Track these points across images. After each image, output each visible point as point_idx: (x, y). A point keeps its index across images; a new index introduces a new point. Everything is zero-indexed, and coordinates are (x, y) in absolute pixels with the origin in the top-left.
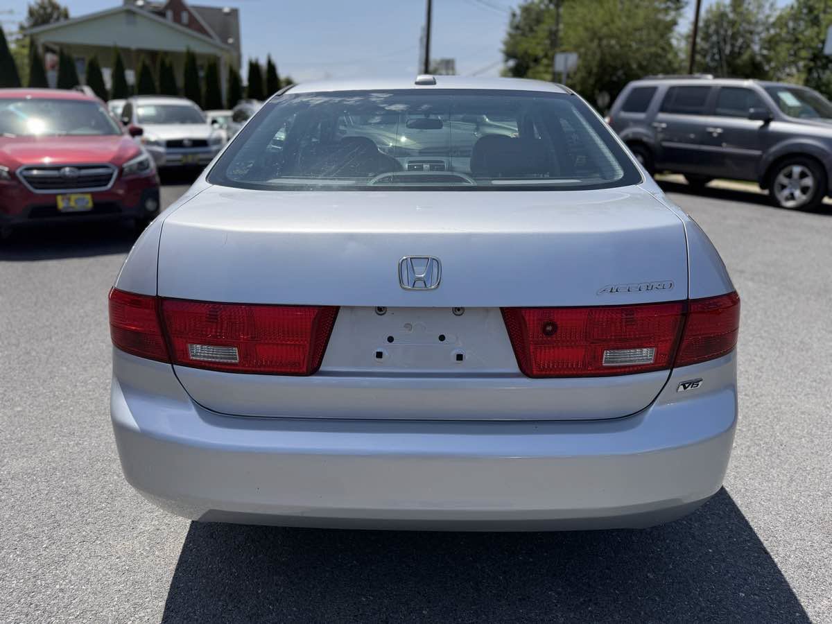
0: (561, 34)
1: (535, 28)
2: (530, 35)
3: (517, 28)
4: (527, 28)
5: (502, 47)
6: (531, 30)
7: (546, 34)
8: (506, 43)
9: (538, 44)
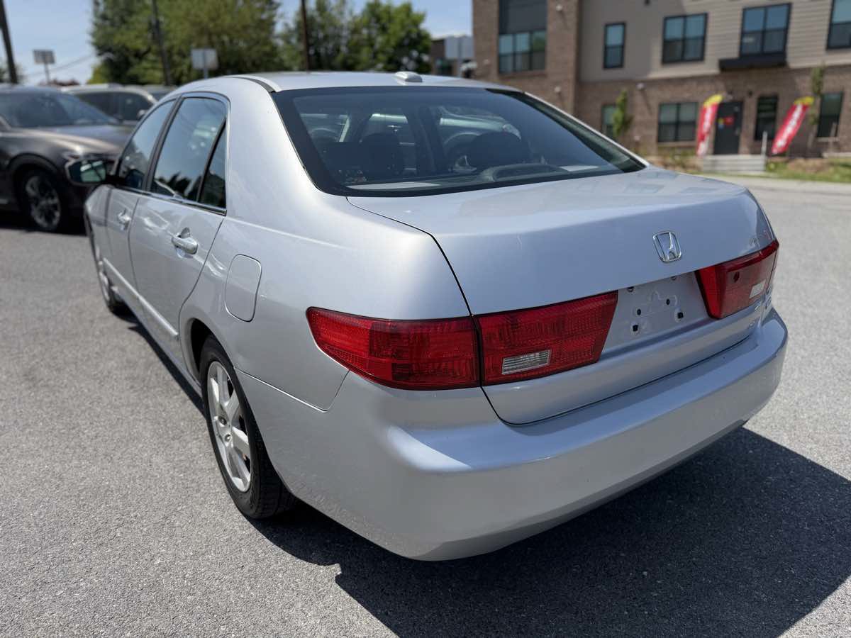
0: (163, 27)
1: (127, 18)
2: (124, 27)
3: (104, 17)
4: (117, 19)
5: (90, 38)
6: (123, 21)
7: (145, 26)
8: (93, 35)
9: (137, 37)
